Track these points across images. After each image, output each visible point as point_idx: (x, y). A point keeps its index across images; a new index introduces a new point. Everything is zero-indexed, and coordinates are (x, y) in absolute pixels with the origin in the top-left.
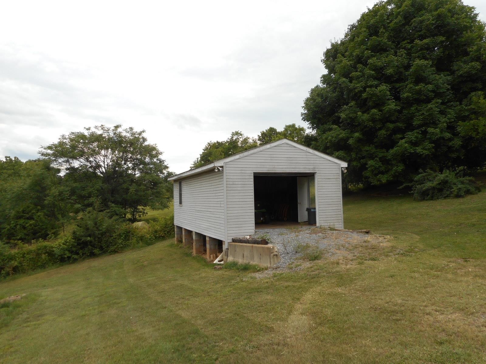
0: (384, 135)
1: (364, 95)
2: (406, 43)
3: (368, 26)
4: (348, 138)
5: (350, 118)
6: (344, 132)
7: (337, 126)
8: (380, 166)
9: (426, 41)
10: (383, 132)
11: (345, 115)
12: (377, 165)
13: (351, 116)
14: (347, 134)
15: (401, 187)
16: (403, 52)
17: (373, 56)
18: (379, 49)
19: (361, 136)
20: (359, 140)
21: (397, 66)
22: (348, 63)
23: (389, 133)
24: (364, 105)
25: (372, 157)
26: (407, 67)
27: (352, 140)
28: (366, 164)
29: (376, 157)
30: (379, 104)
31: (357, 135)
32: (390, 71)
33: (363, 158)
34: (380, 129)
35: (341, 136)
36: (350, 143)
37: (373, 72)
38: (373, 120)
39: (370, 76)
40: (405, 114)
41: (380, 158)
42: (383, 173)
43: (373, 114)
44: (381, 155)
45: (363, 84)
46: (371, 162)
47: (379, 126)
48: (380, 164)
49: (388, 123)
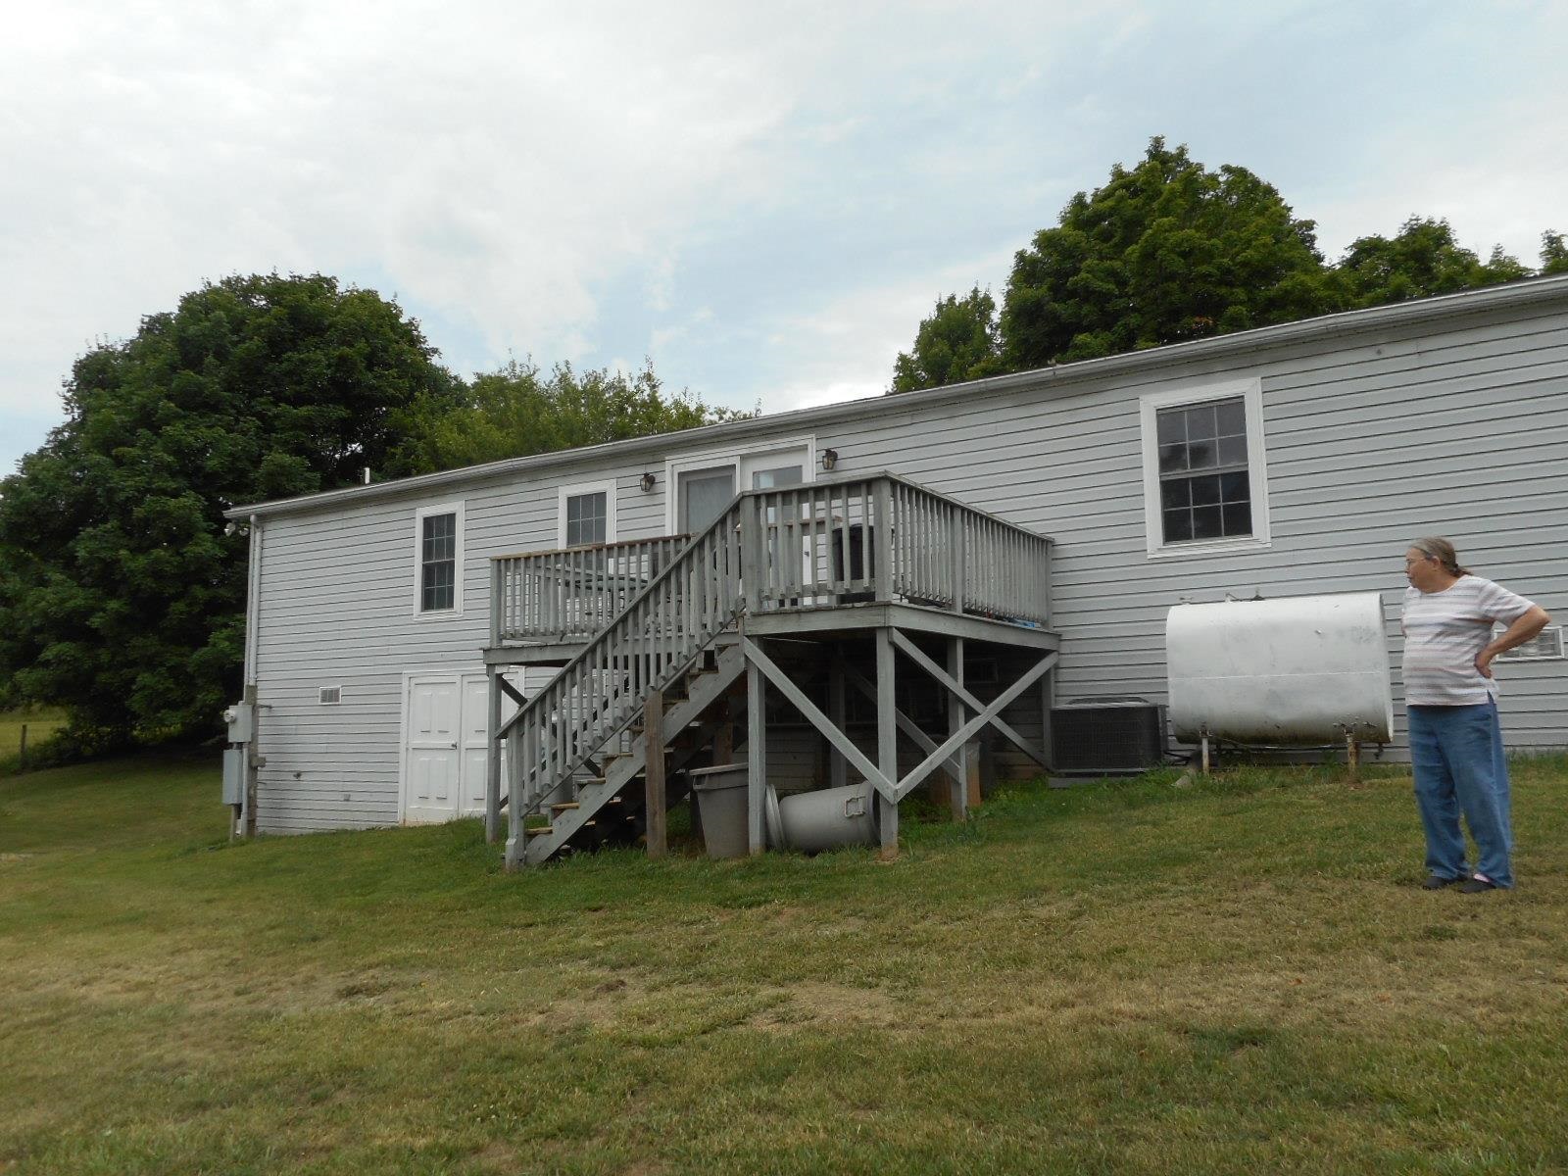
0: (181, 613)
1: (138, 512)
2: (265, 403)
3: (180, 337)
4: (90, 612)
5: (102, 560)
6: (81, 592)
7: (64, 577)
8: (168, 689)
9: (304, 411)
10: (179, 606)
11: (88, 552)
12: (160, 686)
13: (103, 555)
14: (90, 601)
15: (209, 742)
16: (251, 423)
17: (178, 417)
18: (195, 404)
19: (125, 610)
20: (121, 620)
21: (231, 455)
22: (114, 417)
23: (197, 610)
24: (139, 535)
25: (151, 663)
26: (257, 461)
27: (101, 617)
28: (133, 680)
29: (162, 665)
30: (180, 536)
31: (113, 605)
32: (212, 462)
33: (132, 664)
34: (176, 598)
35: (71, 604)
36: (94, 626)
37: (170, 459)
38: (157, 574)
39: (161, 468)
40: (238, 570)
41: (170, 669)
42: (173, 706)
43: (157, 561)
44: (174, 661)
45: (140, 481)
46: (144, 678)
47: (172, 591)
48: (170, 683)
49: (195, 586)
